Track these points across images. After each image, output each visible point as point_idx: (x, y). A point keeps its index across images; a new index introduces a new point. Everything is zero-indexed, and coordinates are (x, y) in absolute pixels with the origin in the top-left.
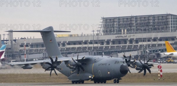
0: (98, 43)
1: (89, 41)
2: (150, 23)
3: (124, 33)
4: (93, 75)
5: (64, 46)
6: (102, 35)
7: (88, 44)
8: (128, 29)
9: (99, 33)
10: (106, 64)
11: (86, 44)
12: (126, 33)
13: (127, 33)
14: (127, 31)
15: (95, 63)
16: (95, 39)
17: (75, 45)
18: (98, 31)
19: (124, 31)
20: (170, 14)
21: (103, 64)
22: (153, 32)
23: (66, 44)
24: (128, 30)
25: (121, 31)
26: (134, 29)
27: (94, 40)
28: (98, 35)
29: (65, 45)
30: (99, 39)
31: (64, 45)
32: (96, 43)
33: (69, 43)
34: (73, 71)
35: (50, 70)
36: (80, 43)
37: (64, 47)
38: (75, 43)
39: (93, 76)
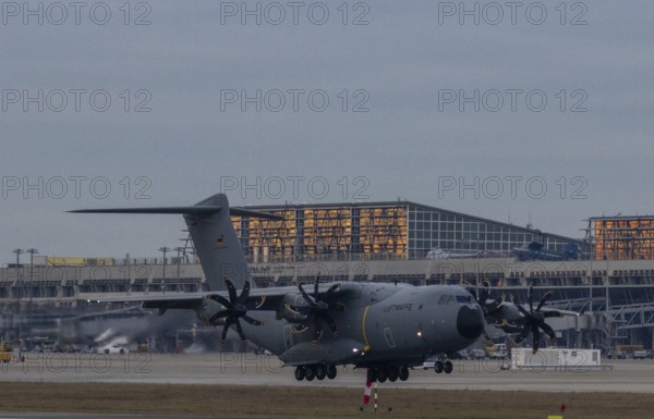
0: (179, 288)
1: (150, 281)
2: (343, 228)
3: (260, 260)
4: (365, 345)
5: (69, 295)
6: (191, 261)
7: (147, 290)
8: (274, 247)
9: (181, 255)
10: (409, 306)
11: (138, 290)
12: (265, 260)
13: (270, 260)
14: (270, 251)
15: (373, 306)
16: (167, 276)
17: (104, 291)
18: (179, 249)
19: (261, 251)
20: (407, 203)
21: (399, 308)
22: (353, 259)
23: (75, 287)
24: (273, 249)
25: (252, 252)
26: (292, 247)
27: (165, 280)
28: (176, 261)
29: (73, 292)
30: (182, 276)
31: (69, 290)
32: (173, 288)
33: (86, 288)
34: (299, 329)
35: (222, 323)
36: (121, 286)
37: (71, 298)
38: (103, 286)
39: (367, 348)
